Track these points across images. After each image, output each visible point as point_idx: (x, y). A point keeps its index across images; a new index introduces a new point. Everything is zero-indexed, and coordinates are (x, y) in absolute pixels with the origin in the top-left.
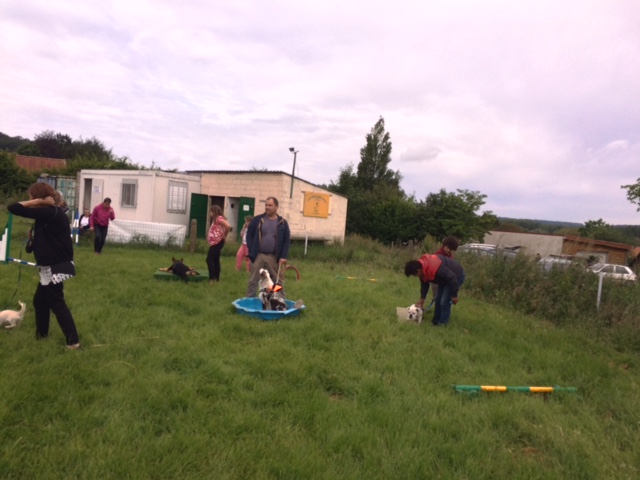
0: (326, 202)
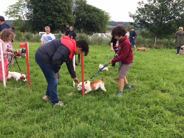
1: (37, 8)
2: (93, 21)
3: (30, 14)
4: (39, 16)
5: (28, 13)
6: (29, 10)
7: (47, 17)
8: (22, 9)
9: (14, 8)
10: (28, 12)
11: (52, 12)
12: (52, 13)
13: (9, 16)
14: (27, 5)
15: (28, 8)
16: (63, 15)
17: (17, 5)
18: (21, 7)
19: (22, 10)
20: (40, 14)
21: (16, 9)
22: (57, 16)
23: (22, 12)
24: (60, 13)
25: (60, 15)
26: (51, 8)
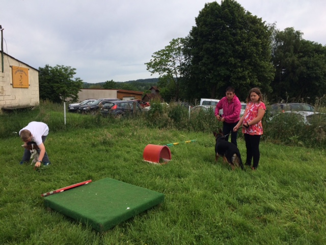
0: (27, 75)
1: (201, 53)
2: (316, 74)
3: (186, 65)
4: (203, 68)
5: (184, 64)
6: (185, 57)
7: (218, 69)
8: (175, 56)
9: (162, 55)
10: (184, 62)
11: (229, 58)
12: (227, 61)
13: (152, 70)
14: (183, 49)
15: (184, 54)
16: (249, 64)
17: (167, 50)
18: (174, 53)
19: (174, 58)
20: (204, 64)
21: (164, 57)
22: (238, 66)
23: (174, 61)
24: (244, 60)
25: (245, 65)
26: (226, 51)
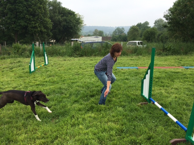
7: (19, 21)
12: (25, 17)
16: (38, 19)
22: (32, 20)
24: (35, 16)
25: (35, 19)
